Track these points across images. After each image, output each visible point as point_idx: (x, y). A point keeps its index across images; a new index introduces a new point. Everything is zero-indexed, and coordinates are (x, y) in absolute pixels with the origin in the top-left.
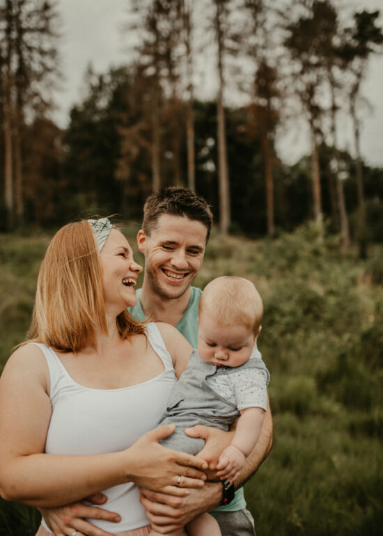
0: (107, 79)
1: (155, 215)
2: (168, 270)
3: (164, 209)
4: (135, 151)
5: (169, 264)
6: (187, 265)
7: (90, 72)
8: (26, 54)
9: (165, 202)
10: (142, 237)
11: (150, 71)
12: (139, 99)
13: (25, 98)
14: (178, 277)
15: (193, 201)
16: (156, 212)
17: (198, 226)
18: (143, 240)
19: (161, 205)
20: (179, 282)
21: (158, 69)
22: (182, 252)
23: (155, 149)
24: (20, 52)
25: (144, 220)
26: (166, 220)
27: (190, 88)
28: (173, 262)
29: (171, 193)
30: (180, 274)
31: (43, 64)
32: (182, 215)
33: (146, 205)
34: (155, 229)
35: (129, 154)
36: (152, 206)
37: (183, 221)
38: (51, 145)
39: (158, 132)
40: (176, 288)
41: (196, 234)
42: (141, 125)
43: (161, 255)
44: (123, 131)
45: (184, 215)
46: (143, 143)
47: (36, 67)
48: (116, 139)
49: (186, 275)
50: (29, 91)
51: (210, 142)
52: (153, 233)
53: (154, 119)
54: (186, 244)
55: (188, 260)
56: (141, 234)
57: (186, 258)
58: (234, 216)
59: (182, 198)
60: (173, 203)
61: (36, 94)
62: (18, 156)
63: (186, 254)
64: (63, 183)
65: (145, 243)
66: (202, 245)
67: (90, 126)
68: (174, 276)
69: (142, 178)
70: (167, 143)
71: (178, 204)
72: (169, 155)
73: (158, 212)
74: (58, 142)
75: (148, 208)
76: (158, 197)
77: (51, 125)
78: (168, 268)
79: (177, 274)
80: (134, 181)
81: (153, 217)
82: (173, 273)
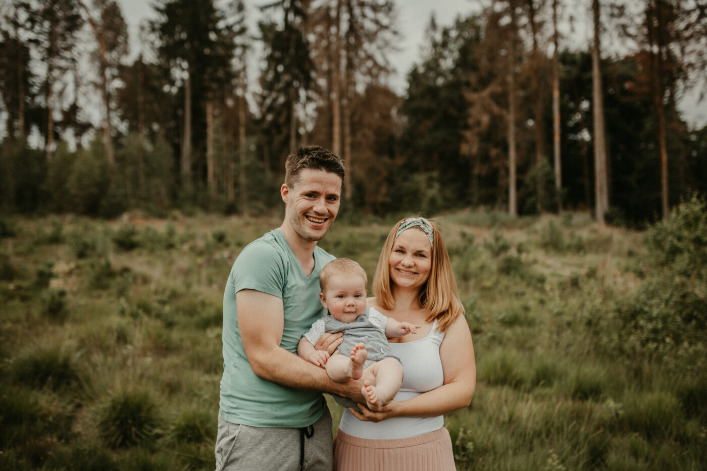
0: (453, 34)
1: (297, 170)
2: (311, 217)
3: (305, 164)
4: (485, 119)
5: (311, 211)
6: (327, 211)
7: (433, 25)
8: (357, 11)
9: (305, 158)
10: (285, 190)
11: (506, 20)
12: (493, 57)
13: (356, 61)
14: (320, 221)
15: (329, 157)
16: (298, 167)
17: (334, 177)
18: (286, 192)
19: (301, 161)
20: (321, 226)
21: (515, 17)
22: (322, 200)
23: (511, 117)
24: (350, 10)
25: (287, 174)
26: (307, 174)
27: (556, 37)
28: (315, 209)
29: (309, 151)
30: (321, 219)
31: (377, 22)
32: (320, 169)
33: (287, 162)
34: (298, 181)
35: (478, 123)
36: (293, 162)
37: (322, 174)
38: (386, 117)
39: (515, 95)
40: (318, 231)
41: (333, 184)
42: (494, 88)
43: (304, 203)
44: (471, 96)
45: (323, 168)
46: (496, 109)
47: (369, 25)
48: (463, 106)
49: (326, 220)
50: (362, 54)
51: (585, 105)
52: (295, 185)
53: (510, 79)
54: (326, 193)
55: (327, 207)
56: (284, 187)
57: (326, 205)
58: (614, 199)
59: (319, 154)
60: (312, 159)
61: (370, 57)
62: (347, 130)
63: (326, 201)
64: (400, 161)
65: (288, 195)
66: (338, 193)
67: (433, 91)
68: (317, 220)
69: (494, 152)
70: (526, 108)
71: (317, 159)
72: (531, 123)
73: (300, 168)
74: (394, 112)
75: (290, 165)
76: (298, 155)
77: (387, 93)
78: (311, 215)
79: (319, 219)
80: (485, 158)
81: (295, 172)
82: (316, 218)
